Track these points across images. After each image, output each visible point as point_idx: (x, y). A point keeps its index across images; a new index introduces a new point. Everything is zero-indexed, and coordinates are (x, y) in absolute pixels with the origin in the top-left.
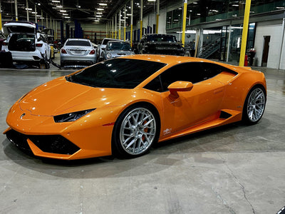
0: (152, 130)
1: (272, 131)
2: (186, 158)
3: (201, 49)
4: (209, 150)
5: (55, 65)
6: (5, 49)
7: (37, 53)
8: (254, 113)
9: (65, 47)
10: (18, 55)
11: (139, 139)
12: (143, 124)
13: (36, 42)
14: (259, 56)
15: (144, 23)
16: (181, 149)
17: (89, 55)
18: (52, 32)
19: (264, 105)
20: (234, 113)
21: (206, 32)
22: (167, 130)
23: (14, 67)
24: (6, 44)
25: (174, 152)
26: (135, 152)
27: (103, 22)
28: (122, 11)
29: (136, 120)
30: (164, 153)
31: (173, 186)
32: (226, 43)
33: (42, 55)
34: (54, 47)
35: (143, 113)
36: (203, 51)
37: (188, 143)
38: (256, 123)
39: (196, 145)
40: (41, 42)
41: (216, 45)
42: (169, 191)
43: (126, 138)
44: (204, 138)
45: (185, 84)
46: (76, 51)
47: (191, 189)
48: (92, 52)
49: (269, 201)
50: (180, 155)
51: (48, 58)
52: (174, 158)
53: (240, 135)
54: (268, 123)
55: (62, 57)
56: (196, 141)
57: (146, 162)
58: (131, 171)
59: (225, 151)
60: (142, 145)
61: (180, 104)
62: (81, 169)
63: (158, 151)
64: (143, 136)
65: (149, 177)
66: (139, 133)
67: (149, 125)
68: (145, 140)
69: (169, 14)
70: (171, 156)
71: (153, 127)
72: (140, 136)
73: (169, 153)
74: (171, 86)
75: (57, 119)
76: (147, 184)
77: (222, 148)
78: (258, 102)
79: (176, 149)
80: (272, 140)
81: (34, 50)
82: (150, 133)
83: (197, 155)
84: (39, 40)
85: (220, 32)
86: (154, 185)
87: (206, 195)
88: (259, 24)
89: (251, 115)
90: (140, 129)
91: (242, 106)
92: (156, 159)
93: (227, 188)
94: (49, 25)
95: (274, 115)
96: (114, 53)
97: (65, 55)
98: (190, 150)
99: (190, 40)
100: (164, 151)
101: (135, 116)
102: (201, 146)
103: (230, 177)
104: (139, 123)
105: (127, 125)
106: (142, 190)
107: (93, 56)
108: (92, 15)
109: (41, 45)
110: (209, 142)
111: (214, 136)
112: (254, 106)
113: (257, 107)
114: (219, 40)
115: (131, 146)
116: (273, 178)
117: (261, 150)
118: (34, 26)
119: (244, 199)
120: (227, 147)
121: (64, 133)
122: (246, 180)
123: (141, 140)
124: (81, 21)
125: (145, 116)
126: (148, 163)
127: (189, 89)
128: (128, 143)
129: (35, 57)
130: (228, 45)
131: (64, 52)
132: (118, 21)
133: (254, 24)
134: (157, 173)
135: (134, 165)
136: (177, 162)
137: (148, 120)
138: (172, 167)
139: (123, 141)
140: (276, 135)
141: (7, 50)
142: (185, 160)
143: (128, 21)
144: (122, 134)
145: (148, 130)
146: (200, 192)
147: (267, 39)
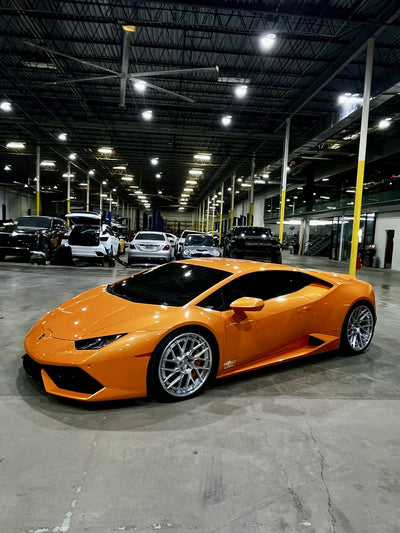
0: (206, 363)
1: (382, 366)
2: (251, 404)
3: (307, 244)
4: (287, 393)
5: (120, 262)
6: (65, 243)
7: (101, 248)
8: (358, 338)
9: (135, 242)
10: (79, 250)
11: (186, 376)
12: (193, 355)
13: (101, 236)
14: (381, 255)
15: (238, 212)
16: (248, 390)
17: (162, 252)
18: (128, 221)
19: (372, 329)
20: (328, 339)
21: (314, 223)
22: (229, 362)
23: (73, 264)
24: (66, 237)
25: (237, 394)
26: (180, 392)
27: (189, 210)
28: (211, 197)
29: (182, 350)
30: (223, 396)
31: (222, 450)
32: (338, 237)
33: (107, 251)
34: (126, 239)
35: (194, 340)
36: (309, 246)
37: (260, 380)
38: (362, 352)
39: (271, 384)
40: (107, 235)
41: (325, 240)
42: (213, 459)
43: (167, 373)
44: (284, 374)
45: (254, 301)
46: (148, 246)
47: (246, 457)
48: (166, 248)
49: (356, 486)
50: (243, 399)
51: (115, 254)
52: (235, 404)
53: (336, 370)
54: (379, 352)
55: (130, 254)
56: (271, 378)
57: (194, 408)
58: (170, 422)
59: (309, 395)
60: (191, 383)
61: (248, 327)
62: (103, 415)
63: (216, 391)
64: (194, 371)
65: (190, 433)
66: (188, 367)
67: (202, 356)
68: (195, 376)
69: (267, 202)
70: (231, 401)
71: (209, 359)
72: (189, 371)
73: (230, 395)
74: (235, 304)
75: (80, 345)
76: (185, 445)
77: (305, 390)
78: (363, 323)
79: (241, 388)
80: (379, 379)
81: (97, 244)
82: (204, 367)
83: (268, 400)
84: (104, 233)
85: (330, 223)
86: (194, 448)
87: (264, 469)
88: (380, 215)
89: (353, 342)
90: (190, 361)
91: (339, 329)
92: (209, 404)
93: (298, 459)
94: (125, 214)
95: (388, 340)
96: (193, 249)
97: (133, 251)
98: (260, 391)
99: (294, 232)
100: (224, 391)
101: (182, 344)
102: (277, 386)
103: (307, 439)
104: (188, 353)
105: (170, 357)
106: (175, 455)
107: (167, 252)
108: (176, 202)
109: (106, 239)
110: (290, 379)
111: (299, 371)
112: (358, 330)
113: (362, 331)
114: (329, 234)
115: (176, 385)
116: (370, 444)
117: (360, 396)
118: (99, 217)
119: (320, 479)
120: (313, 389)
121: (84, 364)
122: (329, 446)
123: (190, 377)
124: (161, 209)
125: (196, 344)
126: (195, 411)
127: (258, 308)
128: (170, 380)
129: (98, 253)
130: (341, 240)
131: (132, 247)
132: (206, 208)
133: (373, 215)
134: (203, 428)
135: (177, 413)
136: (238, 411)
137: (200, 349)
138: (228, 417)
139: (164, 379)
140: (386, 373)
141: (67, 245)
142: (249, 408)
143: (218, 208)
144: (162, 368)
145: (201, 363)
146: (258, 463)
147: (391, 234)
